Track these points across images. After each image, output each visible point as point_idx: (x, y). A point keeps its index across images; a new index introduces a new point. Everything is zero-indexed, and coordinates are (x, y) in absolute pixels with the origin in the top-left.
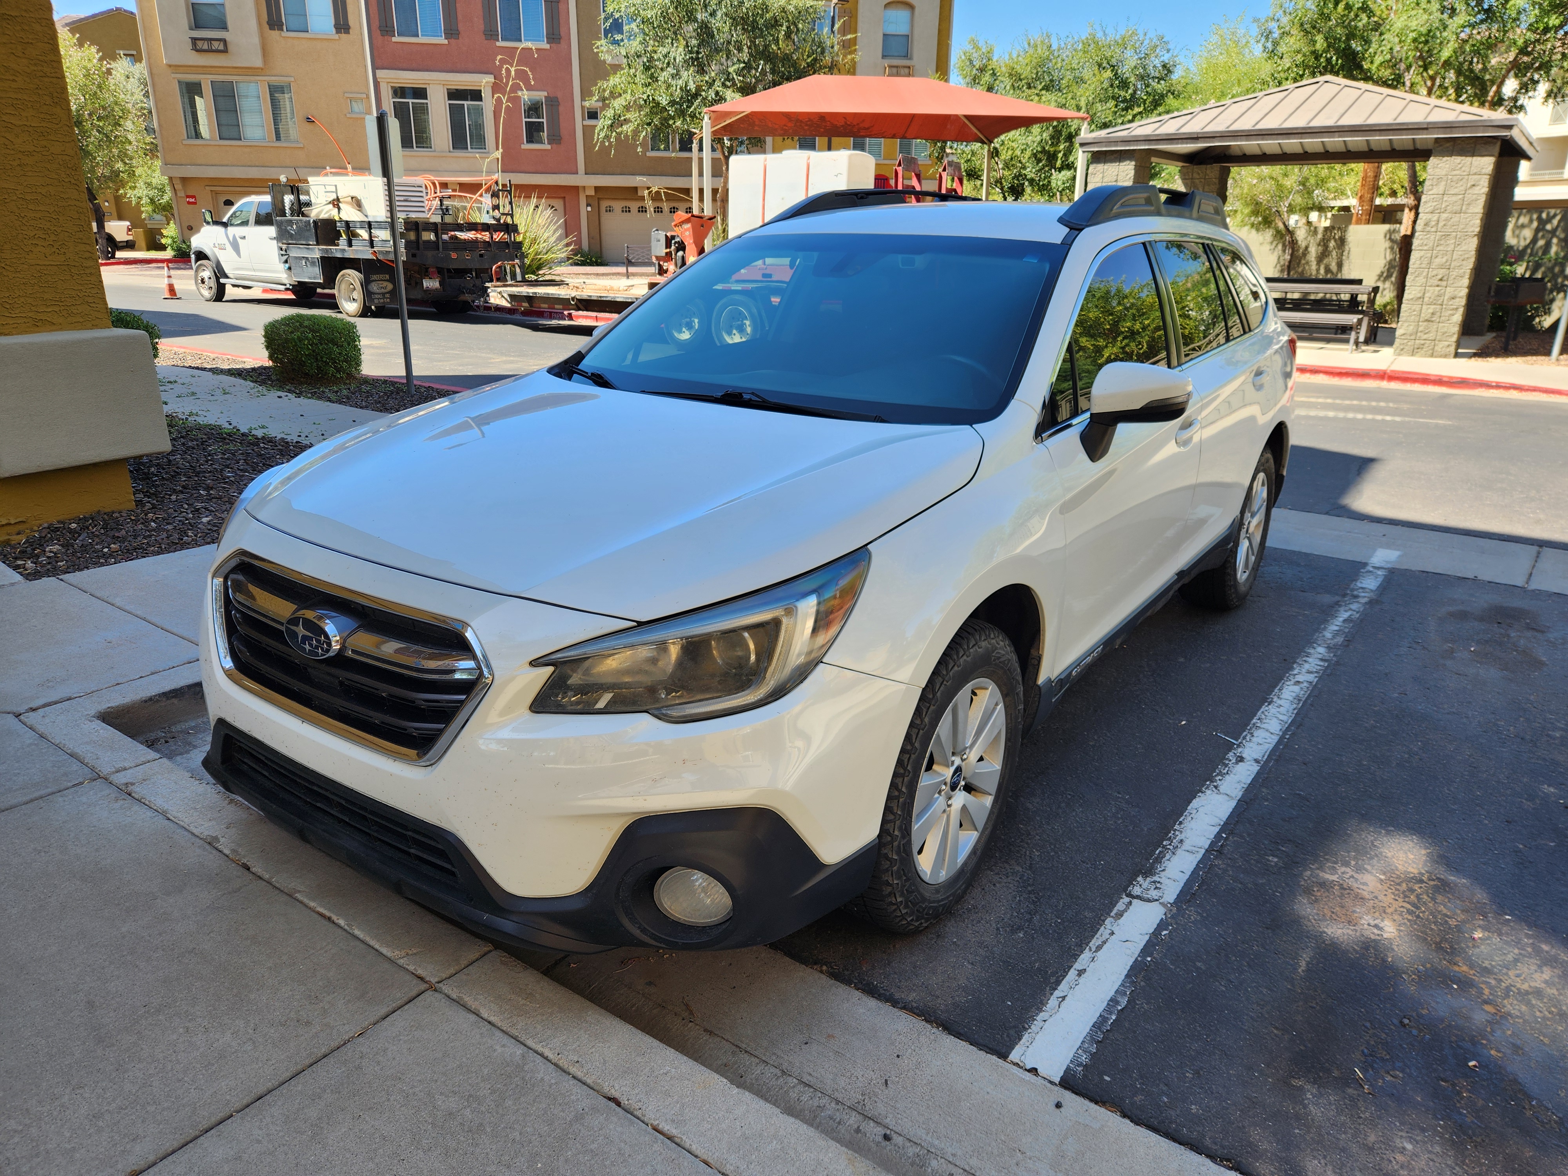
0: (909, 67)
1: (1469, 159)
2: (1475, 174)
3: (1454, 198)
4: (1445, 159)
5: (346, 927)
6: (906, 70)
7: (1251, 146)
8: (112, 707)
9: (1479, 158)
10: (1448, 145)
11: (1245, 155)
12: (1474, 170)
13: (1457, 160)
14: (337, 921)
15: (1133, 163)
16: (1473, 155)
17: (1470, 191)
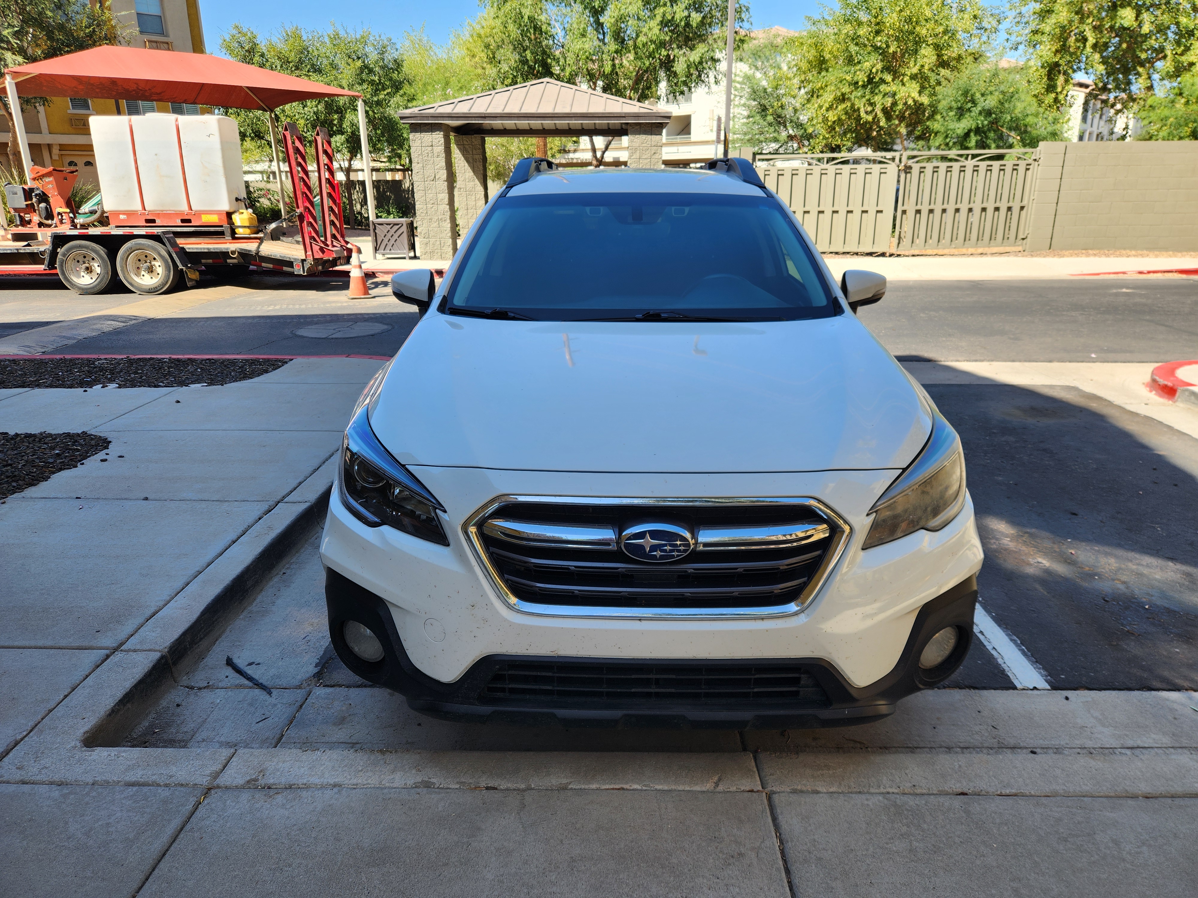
0: (167, 43)
1: (650, 137)
2: (654, 146)
3: (646, 161)
4: (637, 136)
5: (644, 788)
6: (166, 45)
7: (497, 123)
8: (86, 732)
9: (655, 136)
10: (637, 127)
11: (492, 129)
12: (653, 144)
13: (643, 137)
14: (631, 788)
15: (442, 133)
16: (651, 134)
17: (653, 157)
